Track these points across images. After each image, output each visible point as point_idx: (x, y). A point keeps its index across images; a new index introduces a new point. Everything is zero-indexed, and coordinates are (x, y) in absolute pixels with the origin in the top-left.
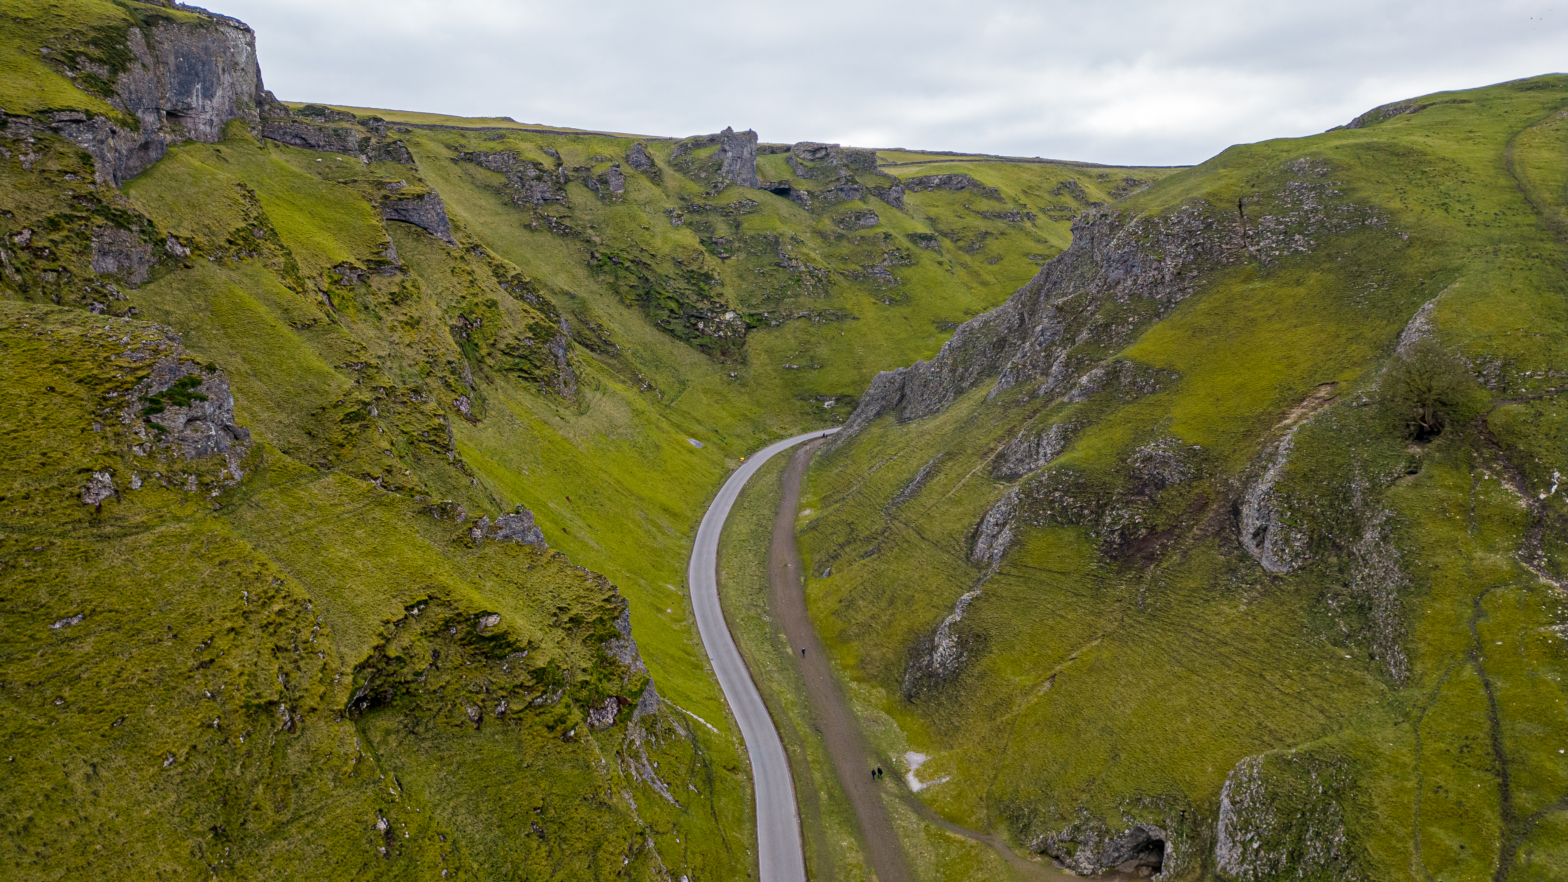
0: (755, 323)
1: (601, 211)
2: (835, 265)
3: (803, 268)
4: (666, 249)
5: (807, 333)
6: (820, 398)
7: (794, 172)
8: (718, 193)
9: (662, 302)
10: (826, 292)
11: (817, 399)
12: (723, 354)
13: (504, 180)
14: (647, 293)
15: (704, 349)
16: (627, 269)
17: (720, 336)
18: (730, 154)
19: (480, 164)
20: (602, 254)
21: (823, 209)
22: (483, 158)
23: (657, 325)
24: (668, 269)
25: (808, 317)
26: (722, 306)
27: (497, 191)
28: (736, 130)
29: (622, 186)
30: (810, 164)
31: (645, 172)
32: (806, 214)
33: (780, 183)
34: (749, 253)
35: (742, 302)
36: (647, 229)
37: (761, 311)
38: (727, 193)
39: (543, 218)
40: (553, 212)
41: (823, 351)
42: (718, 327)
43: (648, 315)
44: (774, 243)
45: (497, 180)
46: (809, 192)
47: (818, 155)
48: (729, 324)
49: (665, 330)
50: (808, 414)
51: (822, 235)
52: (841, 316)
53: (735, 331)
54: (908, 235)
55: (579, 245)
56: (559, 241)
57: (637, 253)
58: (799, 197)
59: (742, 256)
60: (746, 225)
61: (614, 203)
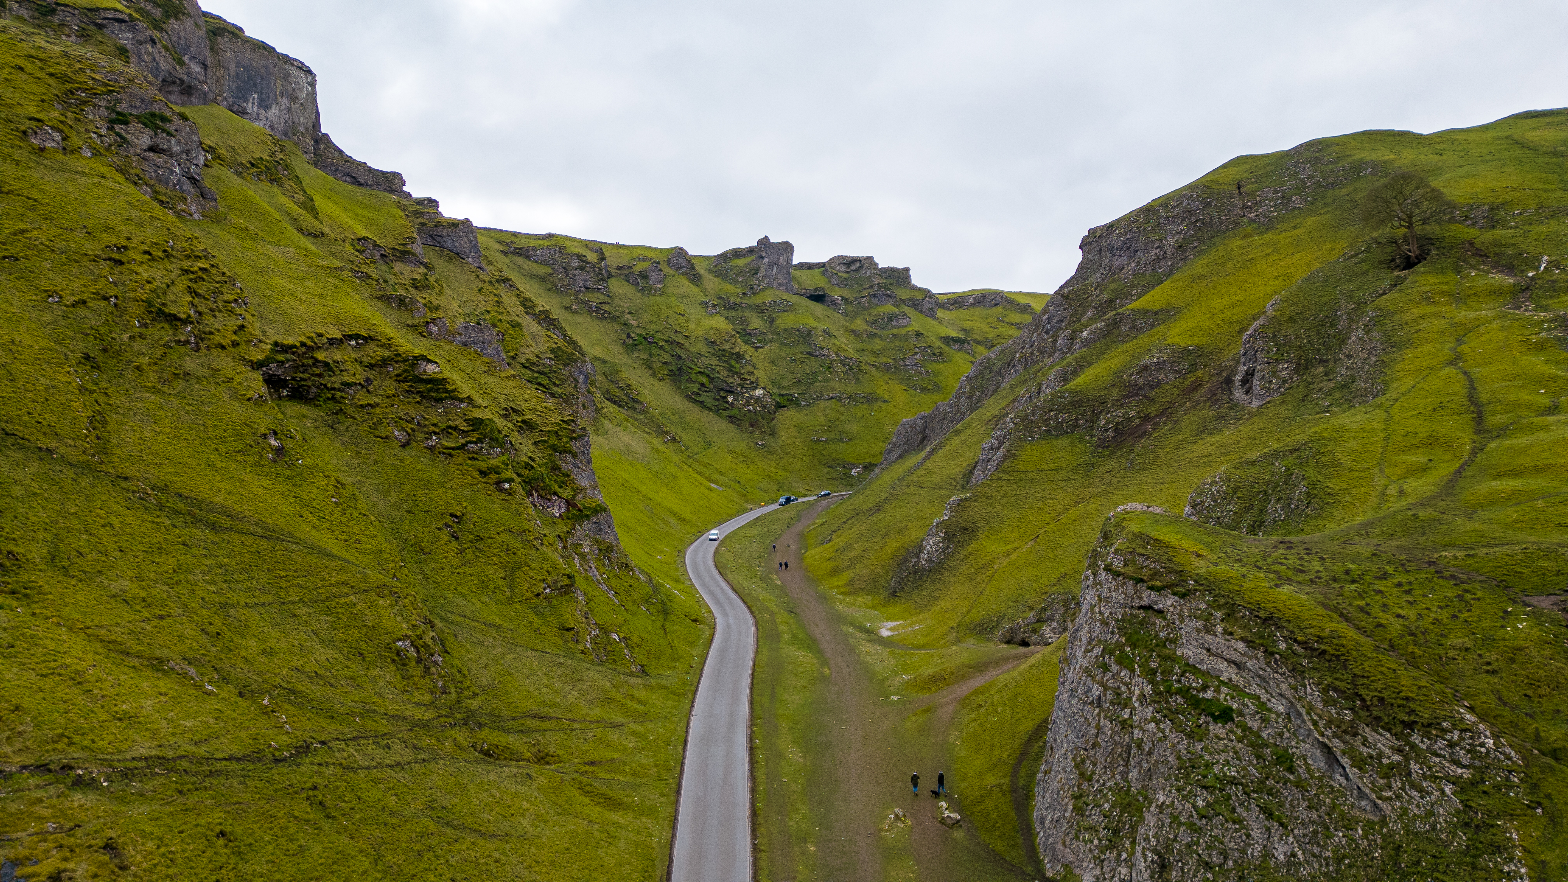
0: (785, 403)
1: (639, 300)
2: (865, 358)
3: (834, 357)
4: (700, 332)
5: (837, 412)
6: (846, 466)
7: (829, 281)
8: (754, 294)
9: (694, 377)
10: (858, 379)
11: (844, 467)
12: (752, 425)
13: (549, 270)
14: (679, 369)
15: (732, 419)
16: (661, 347)
17: (749, 410)
18: (766, 260)
19: (528, 258)
20: (639, 335)
21: (857, 313)
22: (531, 253)
23: (687, 396)
24: (700, 347)
25: (838, 399)
26: (752, 383)
27: (542, 280)
28: (774, 239)
29: (662, 281)
30: (846, 275)
31: (685, 274)
32: (840, 316)
33: (816, 290)
34: (782, 343)
35: (773, 383)
36: (683, 315)
37: (791, 392)
38: (762, 294)
39: (583, 302)
40: (593, 298)
41: (853, 427)
42: (747, 401)
43: (678, 388)
44: (807, 335)
45: (543, 270)
46: (843, 298)
47: (853, 268)
48: (758, 400)
49: (695, 401)
50: (834, 479)
51: (854, 333)
52: (871, 399)
53: (764, 407)
54: (941, 338)
55: (616, 326)
56: (597, 322)
57: (672, 334)
58: (833, 303)
59: (775, 346)
60: (780, 321)
61: (653, 295)
